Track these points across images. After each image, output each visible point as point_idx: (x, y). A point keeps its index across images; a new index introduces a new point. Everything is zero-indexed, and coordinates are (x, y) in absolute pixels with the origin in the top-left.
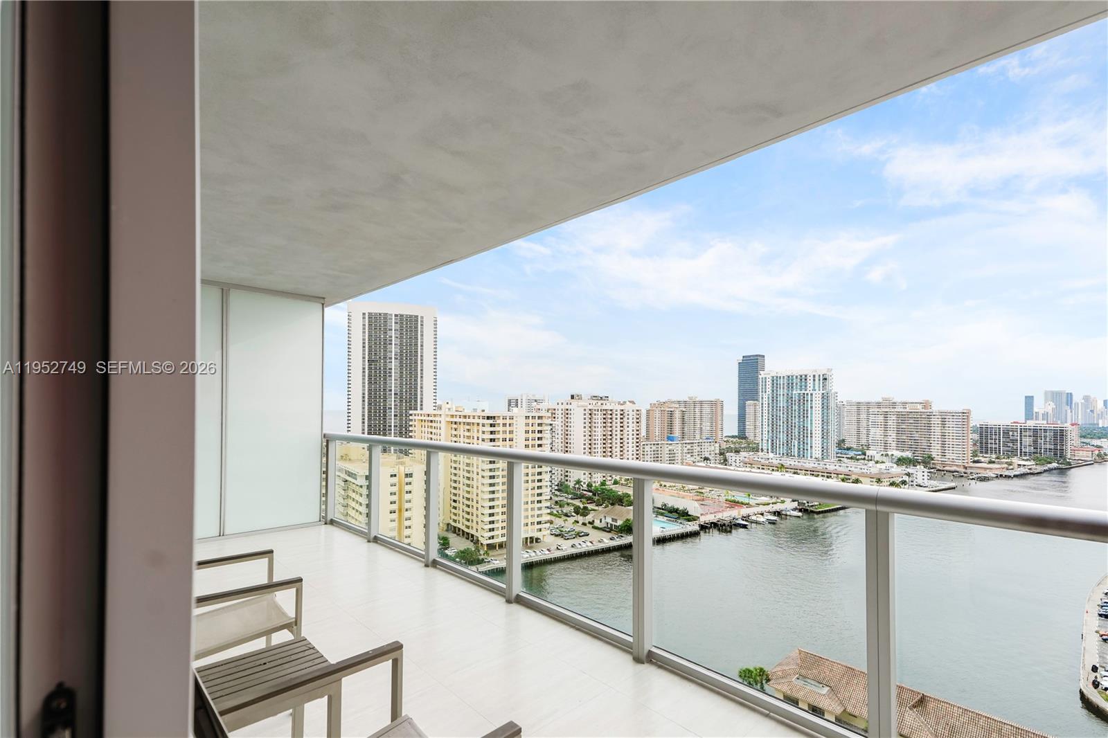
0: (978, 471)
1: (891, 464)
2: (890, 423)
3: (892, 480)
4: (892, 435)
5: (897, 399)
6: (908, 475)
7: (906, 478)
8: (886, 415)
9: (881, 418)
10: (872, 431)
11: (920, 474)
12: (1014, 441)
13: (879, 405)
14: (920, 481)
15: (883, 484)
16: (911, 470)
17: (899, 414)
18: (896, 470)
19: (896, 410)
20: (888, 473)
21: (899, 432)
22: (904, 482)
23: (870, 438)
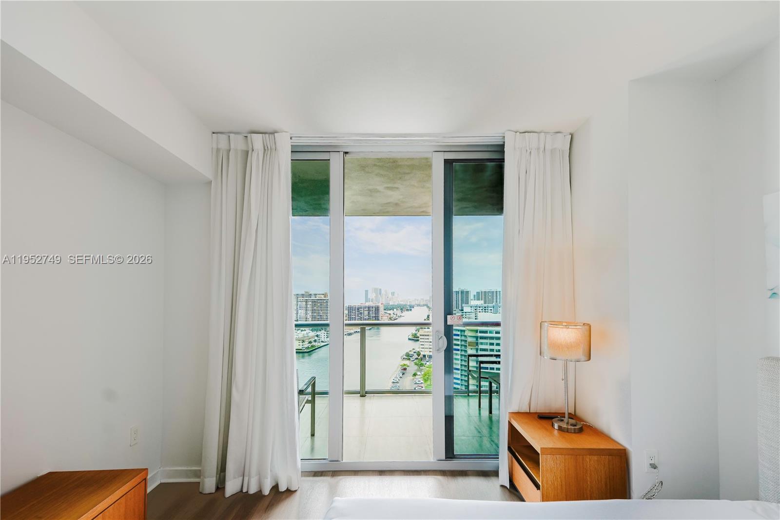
0: (347, 331)
1: (309, 331)
2: (309, 306)
3: (310, 340)
4: (310, 313)
5: (312, 292)
6: (317, 336)
7: (316, 338)
8: (306, 301)
9: (304, 303)
10: (300, 311)
11: (323, 335)
12: (361, 313)
13: (303, 295)
14: (323, 340)
15: (306, 343)
16: (318, 333)
17: (314, 302)
18: (312, 334)
19: (312, 298)
20: (308, 336)
21: (313, 311)
22: (315, 341)
23: (299, 316)
